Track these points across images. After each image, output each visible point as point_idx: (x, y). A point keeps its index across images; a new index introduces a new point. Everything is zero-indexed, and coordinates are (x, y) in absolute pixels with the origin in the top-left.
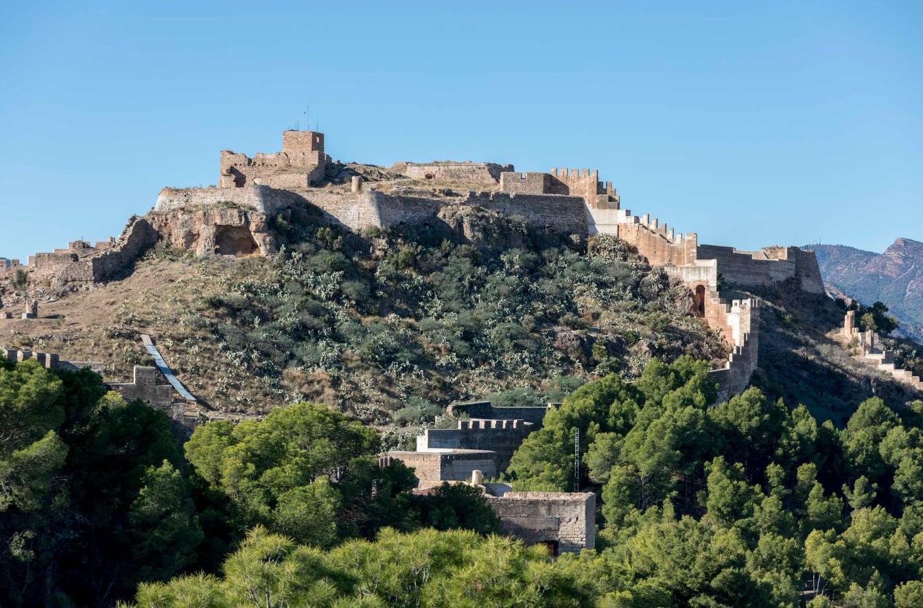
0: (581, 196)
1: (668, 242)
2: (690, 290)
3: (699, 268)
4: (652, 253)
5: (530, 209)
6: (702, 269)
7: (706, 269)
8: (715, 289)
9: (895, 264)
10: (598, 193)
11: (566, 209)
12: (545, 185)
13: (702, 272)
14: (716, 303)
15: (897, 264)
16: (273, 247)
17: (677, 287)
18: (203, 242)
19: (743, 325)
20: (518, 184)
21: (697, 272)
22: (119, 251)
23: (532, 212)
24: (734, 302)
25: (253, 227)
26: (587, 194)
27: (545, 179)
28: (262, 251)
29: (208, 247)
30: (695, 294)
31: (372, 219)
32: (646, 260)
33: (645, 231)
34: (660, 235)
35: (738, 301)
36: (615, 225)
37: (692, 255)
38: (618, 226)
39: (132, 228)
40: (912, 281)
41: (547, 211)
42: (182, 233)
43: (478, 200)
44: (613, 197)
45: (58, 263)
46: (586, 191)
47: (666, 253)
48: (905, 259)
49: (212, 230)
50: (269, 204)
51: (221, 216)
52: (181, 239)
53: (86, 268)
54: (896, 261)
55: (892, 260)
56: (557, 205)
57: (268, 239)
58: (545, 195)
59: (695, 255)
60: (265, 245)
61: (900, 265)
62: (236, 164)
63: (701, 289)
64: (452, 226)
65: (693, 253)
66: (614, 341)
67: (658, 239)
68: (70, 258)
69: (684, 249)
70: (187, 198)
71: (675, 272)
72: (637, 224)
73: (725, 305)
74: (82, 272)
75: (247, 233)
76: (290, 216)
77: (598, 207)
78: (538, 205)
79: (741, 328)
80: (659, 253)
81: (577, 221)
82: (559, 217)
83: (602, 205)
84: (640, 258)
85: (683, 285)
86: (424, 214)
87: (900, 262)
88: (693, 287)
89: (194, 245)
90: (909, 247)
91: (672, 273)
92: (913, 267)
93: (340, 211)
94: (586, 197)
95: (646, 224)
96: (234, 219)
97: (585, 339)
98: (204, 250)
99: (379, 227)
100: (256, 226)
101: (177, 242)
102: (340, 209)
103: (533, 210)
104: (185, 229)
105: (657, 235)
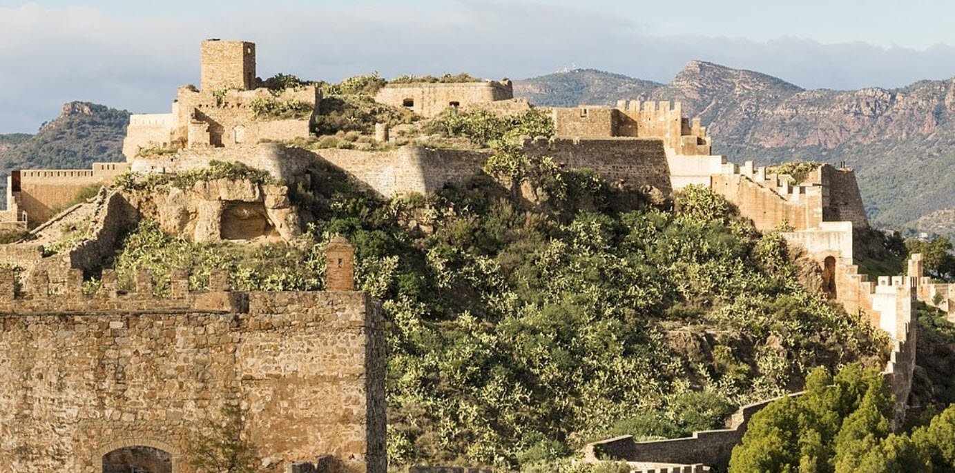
0: (660, 138)
1: (782, 198)
2: (817, 264)
3: (828, 234)
4: (760, 213)
5: (598, 159)
6: (833, 236)
7: (838, 234)
8: (851, 261)
9: (688, 99)
10: (682, 134)
11: (642, 155)
12: (612, 125)
13: (832, 239)
14: (856, 281)
15: (689, 98)
16: (298, 229)
17: (799, 259)
18: (205, 223)
19: (901, 312)
20: (577, 124)
21: (826, 239)
22: (96, 238)
23: (601, 163)
24: (880, 279)
25: (270, 202)
26: (668, 135)
27: (613, 117)
28: (285, 234)
29: (211, 231)
30: (823, 268)
31: (414, 184)
32: (752, 223)
33: (750, 184)
34: (772, 190)
35: (886, 278)
36: (707, 176)
37: (815, 216)
38: (711, 178)
39: (106, 206)
40: (712, 124)
41: (620, 160)
42: (174, 211)
43: (535, 149)
44: (703, 138)
45: (20, 258)
46: (666, 132)
47: (780, 214)
48: (702, 91)
49: (216, 207)
50: (284, 169)
51: (228, 188)
52: (173, 220)
53: (62, 266)
54: (688, 95)
55: (683, 93)
56: (631, 151)
57: (291, 217)
58: (616, 138)
59: (821, 216)
60: (288, 225)
61: (694, 101)
62: (200, 106)
63: (830, 261)
64: (509, 188)
65: (817, 213)
66: (739, 339)
67: (767, 195)
68: (37, 251)
69: (805, 209)
70: (174, 163)
71: (796, 239)
72: (738, 176)
73: (869, 283)
74: (58, 272)
75: (261, 210)
76: (310, 184)
77: (683, 153)
78: (608, 153)
79: (898, 315)
80: (769, 213)
81: (657, 172)
82: (634, 169)
83: (689, 150)
84: (743, 220)
85: (807, 256)
86: (469, 172)
87: (696, 96)
88: (820, 259)
89: (189, 226)
90: (707, 74)
91: (792, 240)
92: (713, 103)
93: (369, 173)
94: (667, 139)
95: (750, 175)
96: (244, 191)
97: (704, 338)
98: (206, 234)
99: (423, 193)
100: (276, 200)
101: (168, 223)
102: (370, 171)
103: (602, 160)
104: (178, 207)
105: (767, 190)
